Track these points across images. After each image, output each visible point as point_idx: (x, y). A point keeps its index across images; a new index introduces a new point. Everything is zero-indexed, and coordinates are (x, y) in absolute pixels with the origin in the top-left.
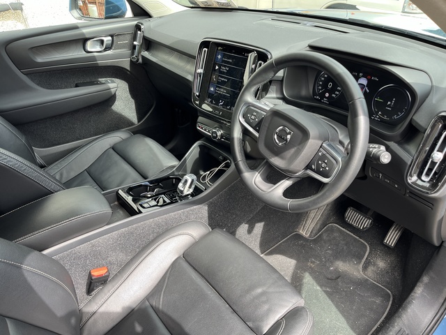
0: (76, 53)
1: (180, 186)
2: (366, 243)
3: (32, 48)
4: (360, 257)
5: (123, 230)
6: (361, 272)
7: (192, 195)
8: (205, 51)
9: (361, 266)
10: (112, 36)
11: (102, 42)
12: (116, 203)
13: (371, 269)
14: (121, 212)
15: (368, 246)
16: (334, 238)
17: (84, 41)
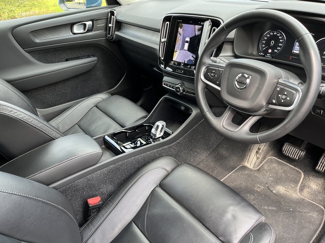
0: (65, 35)
1: (153, 130)
2: (300, 171)
3: (32, 31)
4: (296, 182)
5: (112, 166)
6: (298, 194)
7: (163, 137)
8: (167, 24)
9: (298, 188)
10: (92, 21)
11: (85, 25)
12: (103, 146)
13: (306, 191)
14: (108, 153)
15: (302, 173)
16: (274, 168)
17: (71, 25)
